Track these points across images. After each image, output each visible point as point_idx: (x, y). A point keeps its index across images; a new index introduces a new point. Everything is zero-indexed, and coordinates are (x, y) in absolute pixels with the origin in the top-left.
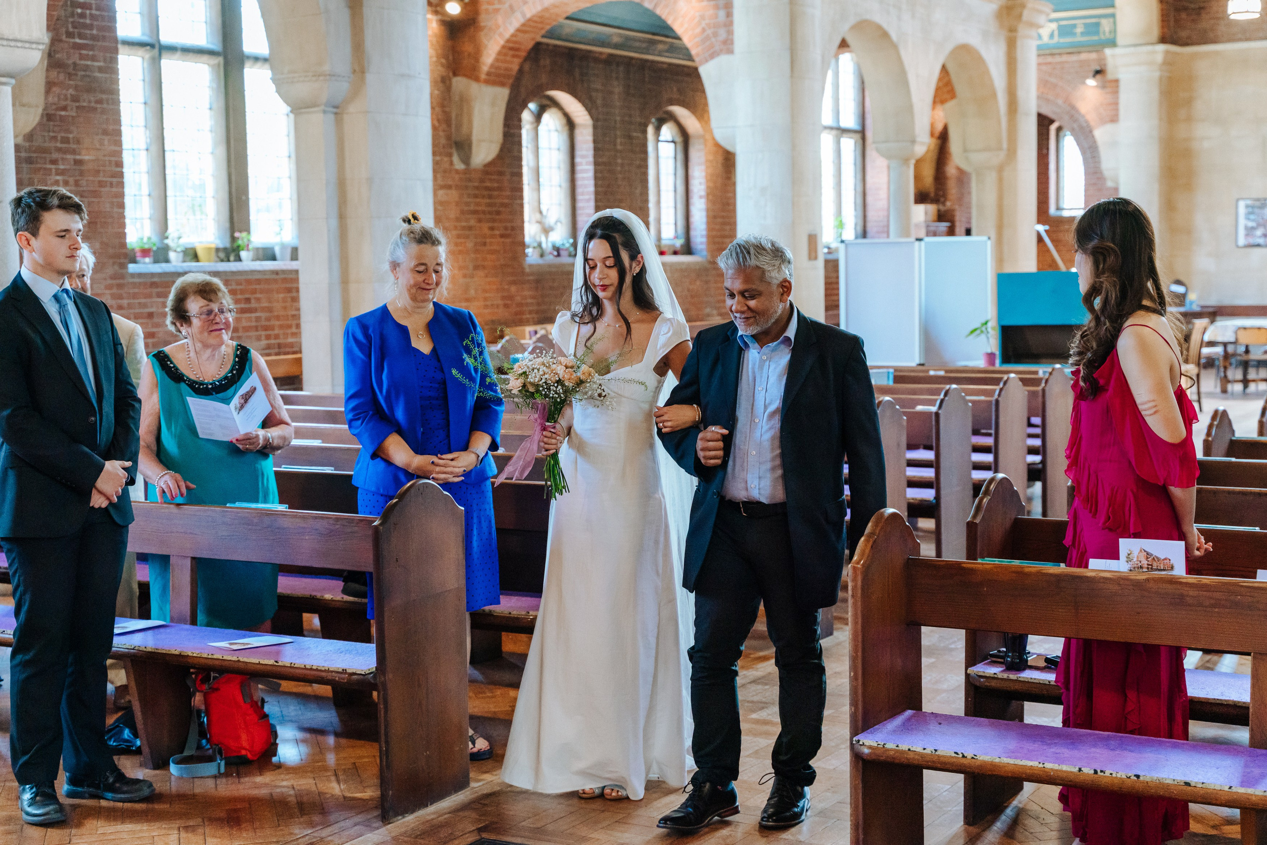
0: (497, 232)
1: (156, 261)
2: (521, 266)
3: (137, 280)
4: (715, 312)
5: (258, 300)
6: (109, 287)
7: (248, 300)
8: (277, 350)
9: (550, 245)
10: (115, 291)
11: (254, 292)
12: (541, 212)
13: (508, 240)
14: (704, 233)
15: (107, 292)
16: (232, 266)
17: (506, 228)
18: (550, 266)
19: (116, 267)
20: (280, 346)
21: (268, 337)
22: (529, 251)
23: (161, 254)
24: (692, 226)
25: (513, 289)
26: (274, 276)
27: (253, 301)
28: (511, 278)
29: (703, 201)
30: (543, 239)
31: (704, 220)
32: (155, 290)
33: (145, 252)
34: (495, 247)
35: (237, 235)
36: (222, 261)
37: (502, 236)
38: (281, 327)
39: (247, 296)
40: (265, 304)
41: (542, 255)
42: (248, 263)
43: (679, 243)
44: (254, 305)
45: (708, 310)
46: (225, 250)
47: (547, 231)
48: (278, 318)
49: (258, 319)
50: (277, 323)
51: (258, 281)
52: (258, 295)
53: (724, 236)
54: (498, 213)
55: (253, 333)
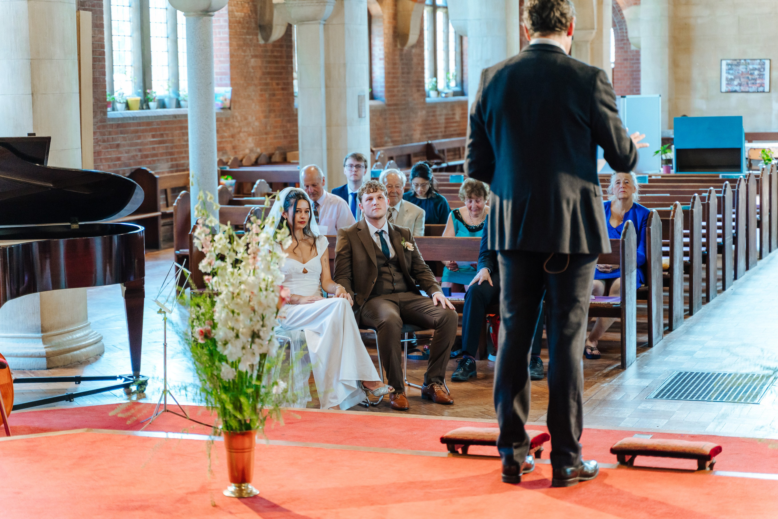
0: (280, 87)
2: (292, 110)
3: (111, 123)
5: (167, 135)
7: (162, 135)
8: (175, 169)
10: (101, 130)
11: (165, 129)
13: (285, 92)
14: (383, 84)
15: (98, 130)
16: (145, 113)
17: (284, 84)
19: (102, 115)
20: (177, 165)
21: (172, 160)
22: (295, 99)
23: (113, 104)
24: (375, 80)
25: (289, 125)
26: (175, 119)
27: (165, 136)
28: (287, 118)
29: (382, 62)
31: (383, 75)
32: (119, 130)
34: (278, 97)
35: (147, 91)
36: (140, 109)
37: (283, 89)
38: (178, 153)
39: (162, 132)
40: (170, 138)
42: (154, 110)
44: (165, 138)
46: (142, 101)
48: (176, 147)
49: (167, 147)
50: (176, 150)
51: (167, 122)
52: (167, 132)
53: (394, 87)
54: (281, 73)
55: (164, 157)
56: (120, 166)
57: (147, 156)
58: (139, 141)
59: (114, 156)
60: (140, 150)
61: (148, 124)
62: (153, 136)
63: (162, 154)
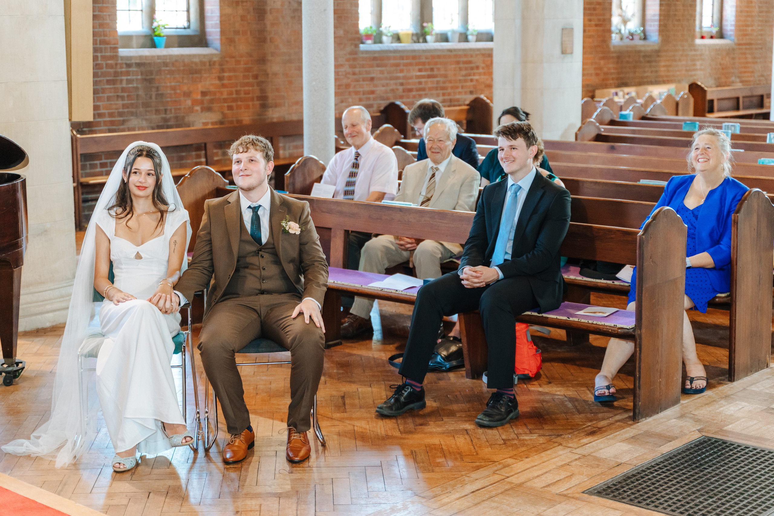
0: (593, 23)
1: (375, 43)
2: (608, 46)
3: (365, 55)
4: (738, 80)
5: (439, 69)
6: (347, 60)
7: (432, 70)
8: (449, 103)
9: (627, 32)
10: (351, 62)
11: (436, 63)
12: (621, 8)
13: (601, 28)
14: (733, 23)
15: (345, 63)
16: (421, 46)
17: (599, 20)
18: (627, 46)
19: (353, 47)
20: (451, 100)
21: (444, 94)
22: (614, 35)
23: (378, 38)
24: (725, 17)
25: (602, 62)
26: (449, 53)
27: (435, 70)
28: (601, 55)
30: (623, 28)
31: (734, 14)
32: (375, 62)
33: (368, 37)
34: (592, 33)
35: (425, 24)
36: (415, 42)
37: (596, 25)
38: (452, 88)
39: (432, 66)
40: (442, 72)
41: (621, 39)
42: (432, 44)
43: (715, 30)
44: (436, 72)
45: (733, 79)
46: (417, 35)
47: (625, 22)
48: (450, 82)
49: (438, 82)
50: (450, 85)
51: (439, 57)
52: (439, 66)
53: (747, 26)
54: (594, 9)
55: (434, 92)
56: (374, 99)
57: (410, 90)
58: (401, 75)
59: (367, 89)
60: (402, 84)
61: (414, 58)
62: (420, 70)
63: (431, 89)
